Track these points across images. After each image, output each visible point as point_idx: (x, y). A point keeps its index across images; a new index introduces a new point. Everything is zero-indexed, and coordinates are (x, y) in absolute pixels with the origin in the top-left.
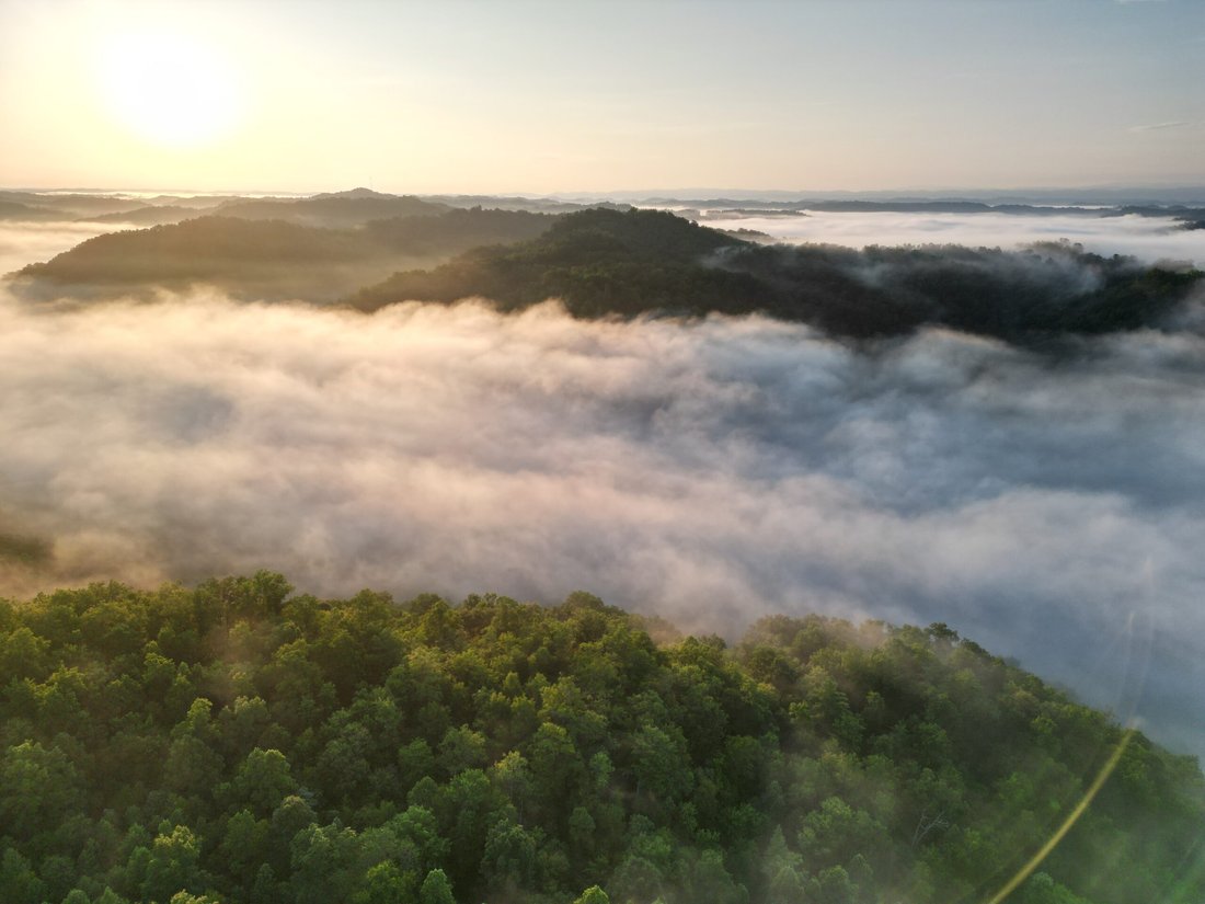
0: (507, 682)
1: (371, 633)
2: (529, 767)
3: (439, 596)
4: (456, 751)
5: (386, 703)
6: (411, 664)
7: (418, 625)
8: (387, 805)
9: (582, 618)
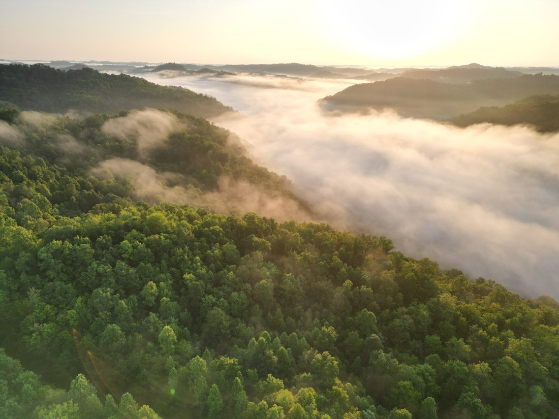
0: (490, 327)
1: (425, 278)
2: (492, 374)
3: (463, 273)
4: (454, 349)
5: (425, 313)
6: (441, 300)
7: (449, 283)
8: (414, 358)
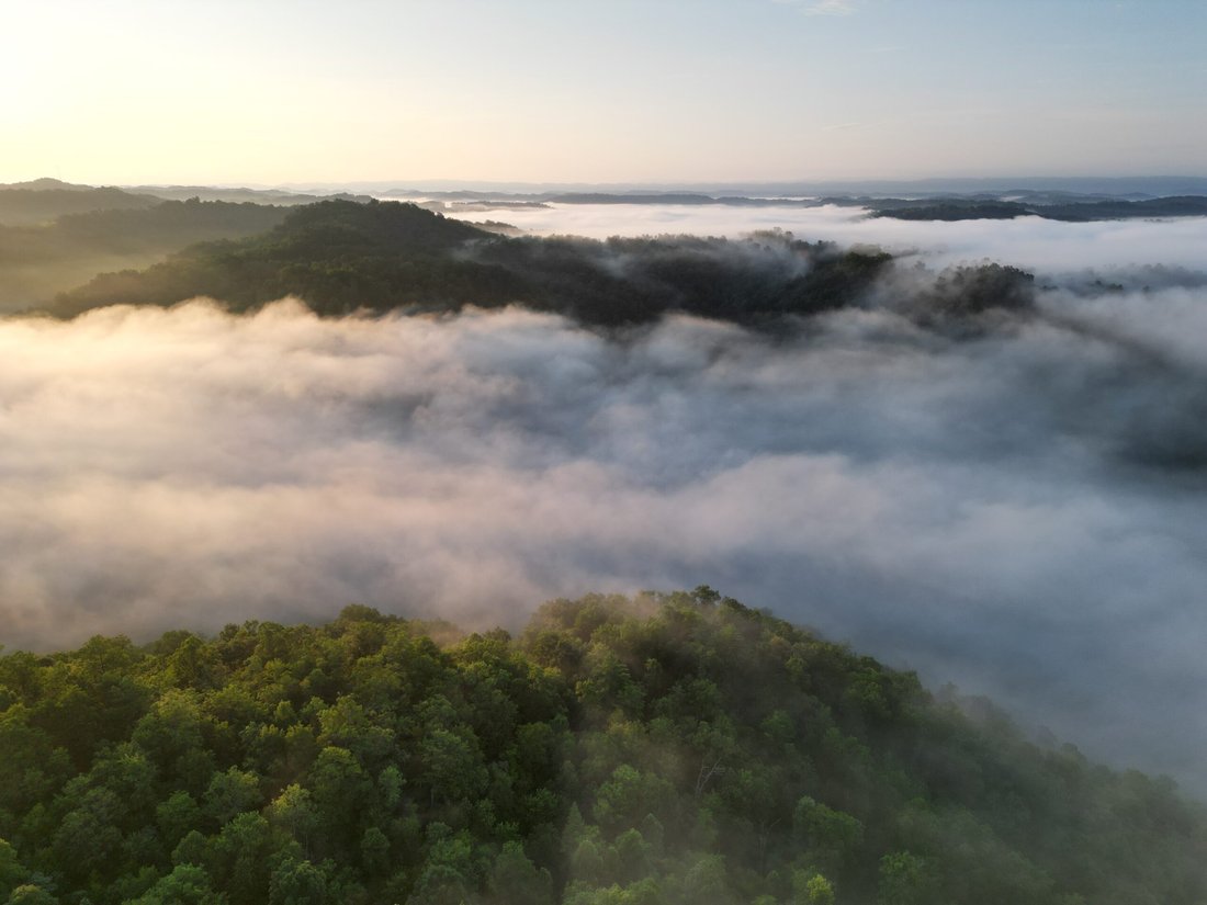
0: (278, 712)
1: (108, 685)
2: (311, 798)
3: (190, 632)
4: (226, 797)
5: (135, 760)
6: (161, 712)
7: (166, 667)
8: (146, 872)
9: (358, 633)
